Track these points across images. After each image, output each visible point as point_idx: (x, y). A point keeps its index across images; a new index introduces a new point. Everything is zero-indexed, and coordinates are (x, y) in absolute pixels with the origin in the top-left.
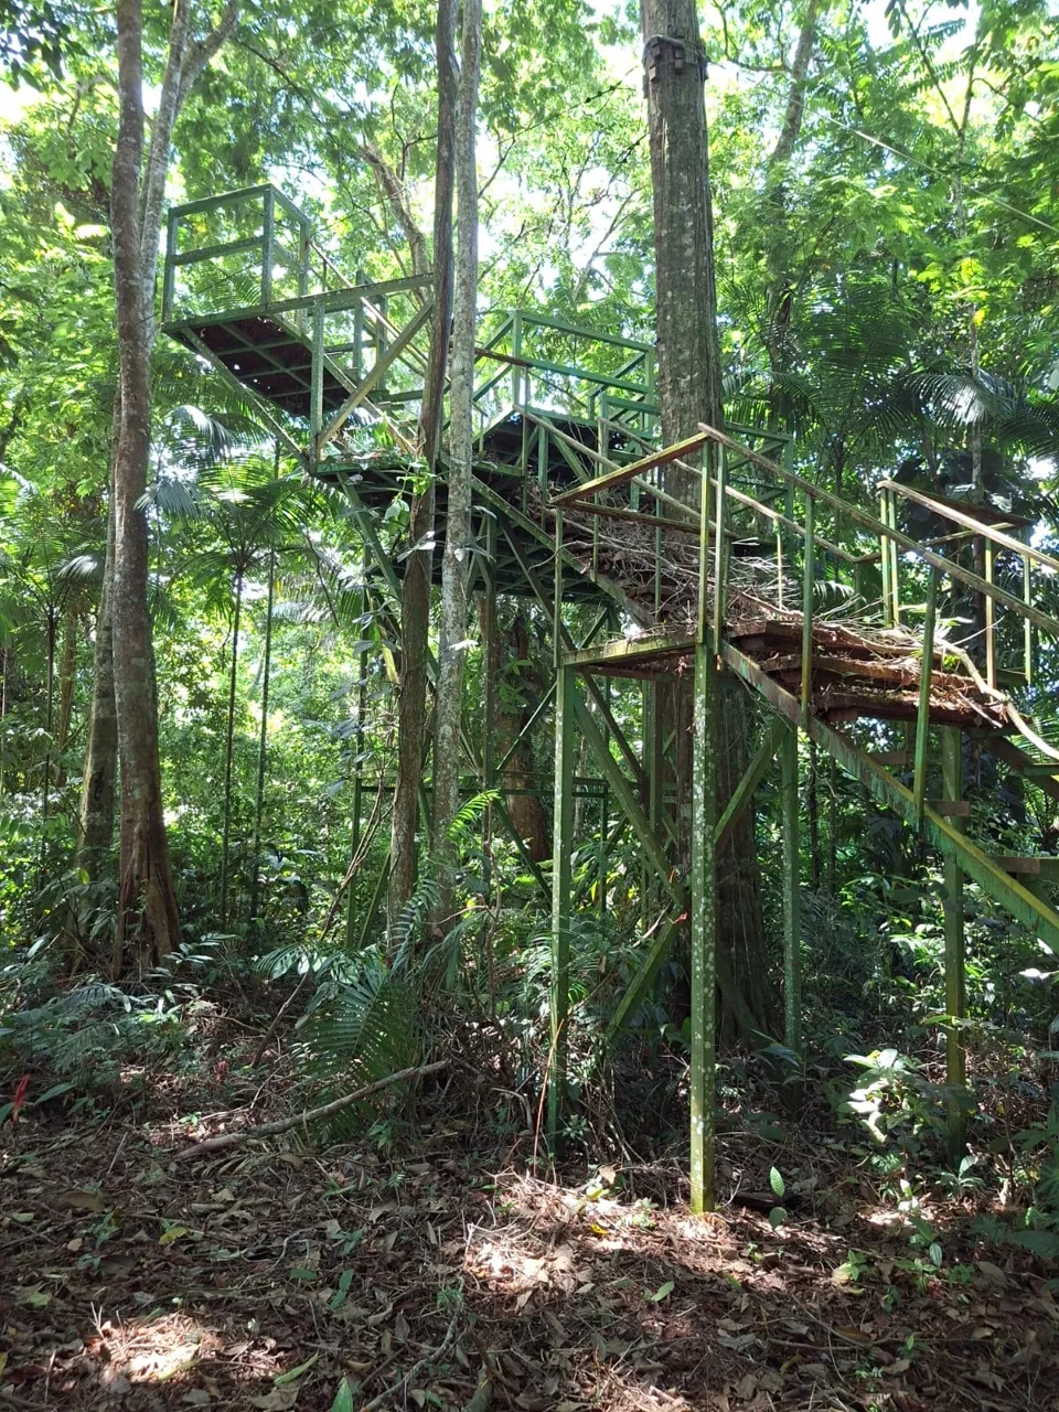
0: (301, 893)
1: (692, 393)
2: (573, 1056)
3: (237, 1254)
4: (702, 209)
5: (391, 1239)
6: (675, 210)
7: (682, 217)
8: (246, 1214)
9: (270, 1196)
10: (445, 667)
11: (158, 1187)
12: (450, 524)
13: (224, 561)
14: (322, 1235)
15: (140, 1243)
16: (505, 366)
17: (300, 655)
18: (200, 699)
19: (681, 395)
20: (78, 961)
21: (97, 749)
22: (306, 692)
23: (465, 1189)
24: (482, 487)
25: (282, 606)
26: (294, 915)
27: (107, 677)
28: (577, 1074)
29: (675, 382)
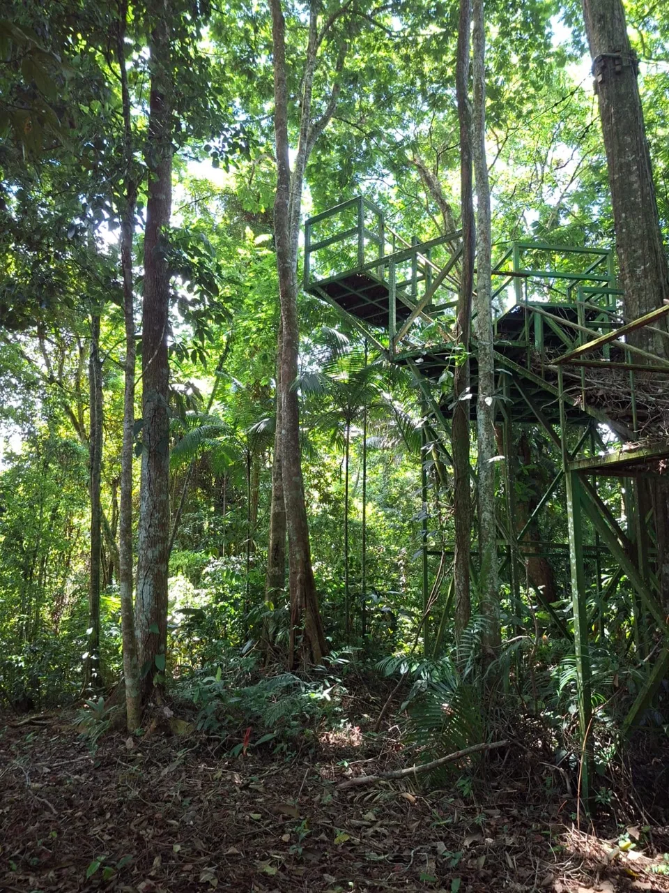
0: (392, 620)
1: (646, 277)
2: (597, 744)
3: (382, 857)
4: (643, 156)
5: (482, 860)
6: (623, 160)
7: (628, 165)
8: (383, 830)
9: (398, 820)
10: (483, 474)
11: (329, 806)
12: (481, 382)
13: (338, 415)
14: (434, 851)
15: (323, 842)
16: (509, 277)
17: (381, 468)
18: (326, 498)
19: (638, 280)
20: (268, 657)
21: (275, 530)
22: (385, 491)
23: (528, 831)
24: (499, 356)
25: (371, 440)
26: (388, 633)
27: (279, 489)
28: (602, 757)
29: (632, 272)
